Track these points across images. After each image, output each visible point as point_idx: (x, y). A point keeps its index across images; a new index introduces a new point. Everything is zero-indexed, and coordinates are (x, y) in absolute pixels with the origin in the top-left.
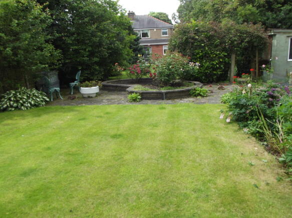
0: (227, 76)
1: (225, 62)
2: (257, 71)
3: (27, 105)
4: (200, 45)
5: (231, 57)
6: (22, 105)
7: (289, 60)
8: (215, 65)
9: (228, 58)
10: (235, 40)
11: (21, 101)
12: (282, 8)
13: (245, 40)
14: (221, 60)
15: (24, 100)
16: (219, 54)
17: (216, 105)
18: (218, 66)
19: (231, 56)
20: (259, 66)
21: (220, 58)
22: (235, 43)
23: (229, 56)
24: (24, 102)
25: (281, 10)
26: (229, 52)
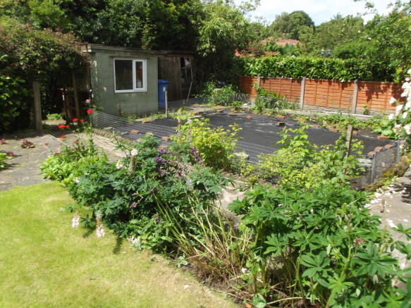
0: (29, 120)
1: (22, 95)
2: (77, 109)
5: (32, 87)
7: (117, 91)
8: (5, 101)
9: (28, 89)
10: (37, 56)
12: (97, 14)
13: (54, 59)
14: (16, 92)
16: (10, 81)
17: (37, 187)
18: (11, 103)
19: (32, 84)
20: (79, 101)
21: (12, 88)
22: (38, 61)
23: (28, 85)
25: (97, 17)
26: (27, 78)
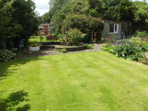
3: (8, 59)
4: (80, 26)
6: (5, 59)
11: (4, 57)
12: (105, 12)
14: (89, 33)
15: (6, 56)
16: (88, 30)
19: (92, 31)
22: (94, 25)
24: (6, 57)
